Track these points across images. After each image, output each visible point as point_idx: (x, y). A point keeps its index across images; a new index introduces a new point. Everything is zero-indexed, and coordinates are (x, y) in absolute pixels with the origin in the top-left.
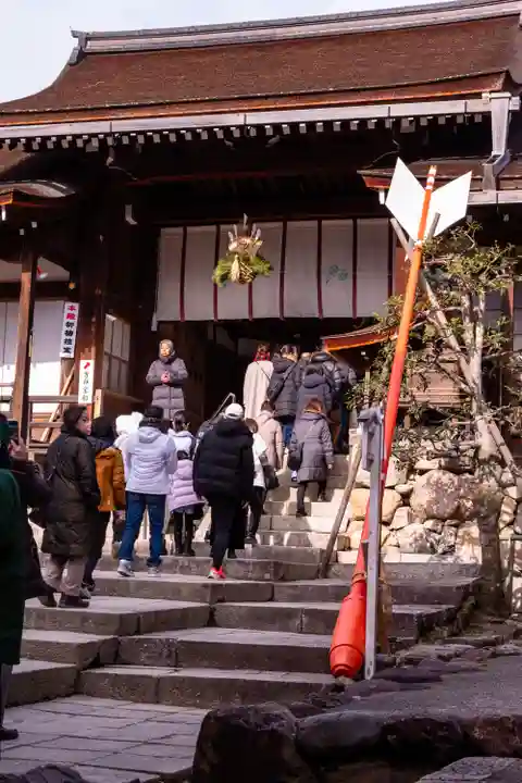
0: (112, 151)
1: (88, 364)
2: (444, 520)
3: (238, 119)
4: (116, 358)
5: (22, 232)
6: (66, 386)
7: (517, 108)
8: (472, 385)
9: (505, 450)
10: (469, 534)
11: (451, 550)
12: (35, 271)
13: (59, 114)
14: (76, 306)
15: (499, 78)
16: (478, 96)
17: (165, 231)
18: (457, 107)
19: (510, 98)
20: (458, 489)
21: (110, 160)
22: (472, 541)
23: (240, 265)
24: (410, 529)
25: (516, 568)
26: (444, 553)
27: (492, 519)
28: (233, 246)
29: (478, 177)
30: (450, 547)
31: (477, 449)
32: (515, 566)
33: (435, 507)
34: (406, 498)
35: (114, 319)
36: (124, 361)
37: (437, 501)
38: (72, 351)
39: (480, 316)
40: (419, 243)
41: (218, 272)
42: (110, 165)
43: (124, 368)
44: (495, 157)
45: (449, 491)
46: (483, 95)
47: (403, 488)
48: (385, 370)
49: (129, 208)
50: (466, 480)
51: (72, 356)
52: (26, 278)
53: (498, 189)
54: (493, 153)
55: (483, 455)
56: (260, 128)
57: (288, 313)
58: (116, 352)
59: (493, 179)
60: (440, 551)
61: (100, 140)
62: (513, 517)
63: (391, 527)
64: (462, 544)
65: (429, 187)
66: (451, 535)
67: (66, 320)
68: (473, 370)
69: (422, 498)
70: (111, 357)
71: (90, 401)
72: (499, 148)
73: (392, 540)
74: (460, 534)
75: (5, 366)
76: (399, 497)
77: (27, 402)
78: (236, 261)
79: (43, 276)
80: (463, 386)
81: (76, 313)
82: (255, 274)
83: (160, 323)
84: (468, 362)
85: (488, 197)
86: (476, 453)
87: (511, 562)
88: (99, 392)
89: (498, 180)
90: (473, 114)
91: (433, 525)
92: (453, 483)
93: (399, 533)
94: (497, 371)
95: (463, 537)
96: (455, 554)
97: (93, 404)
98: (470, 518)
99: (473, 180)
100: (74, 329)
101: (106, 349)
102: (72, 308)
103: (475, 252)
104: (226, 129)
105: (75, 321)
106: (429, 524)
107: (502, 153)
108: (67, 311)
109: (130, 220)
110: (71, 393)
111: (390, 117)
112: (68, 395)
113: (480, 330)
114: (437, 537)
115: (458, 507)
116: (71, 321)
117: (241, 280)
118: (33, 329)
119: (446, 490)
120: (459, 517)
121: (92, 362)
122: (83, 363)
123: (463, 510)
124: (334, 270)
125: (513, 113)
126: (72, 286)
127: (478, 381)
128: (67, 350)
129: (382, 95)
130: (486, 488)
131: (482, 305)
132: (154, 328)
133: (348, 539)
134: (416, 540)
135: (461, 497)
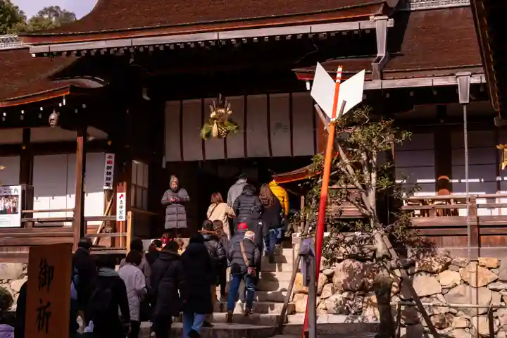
0: (132, 56)
1: (122, 195)
2: (355, 292)
3: (214, 36)
4: (140, 187)
5: (76, 111)
6: (108, 209)
7: (392, 26)
8: (370, 210)
9: (392, 251)
10: (371, 301)
11: (359, 312)
12: (85, 136)
13: (98, 35)
14: (113, 155)
15: (380, 7)
16: (367, 18)
17: (169, 103)
18: (354, 26)
19: (387, 20)
20: (363, 271)
21: (132, 60)
22: (373, 305)
23: (218, 127)
24: (333, 298)
25: (402, 322)
26: (356, 313)
27: (386, 295)
28: (213, 114)
29: (369, 71)
30: (359, 309)
31: (375, 251)
32: (402, 320)
33: (348, 285)
34: (330, 278)
35: (138, 163)
36: (145, 189)
37: (349, 280)
38: (111, 185)
39: (374, 166)
40: (333, 120)
41: (204, 132)
42: (132, 63)
43: (145, 192)
44: (380, 58)
45: (358, 273)
46: (370, 17)
47: (328, 271)
48: (314, 201)
49: (145, 90)
50: (368, 266)
51: (112, 188)
52: (80, 141)
53: (382, 79)
54: (378, 55)
55: (379, 255)
56: (228, 41)
57: (250, 155)
58: (140, 184)
59: (379, 73)
60: (353, 312)
61: (125, 50)
62: (398, 289)
63: (321, 297)
64: (367, 307)
65: (338, 81)
66: (360, 301)
67: (106, 165)
68: (371, 200)
69: (340, 277)
70: (136, 186)
71: (124, 219)
72: (382, 53)
73: (322, 306)
74: (366, 300)
75: (68, 196)
76: (326, 277)
77: (83, 220)
78: (215, 124)
79: (91, 139)
80: (364, 211)
81: (113, 160)
82: (228, 132)
83: (168, 163)
84: (367, 195)
85: (376, 85)
86: (374, 255)
87: (399, 318)
88: (130, 213)
89: (382, 74)
90: (364, 30)
91: (348, 295)
92: (359, 268)
93: (326, 301)
94: (386, 198)
95: (367, 303)
96: (362, 314)
97: (126, 221)
98: (371, 290)
99: (366, 73)
100: (112, 171)
101: (134, 181)
102: (110, 157)
103: (369, 125)
104: (206, 42)
105: (113, 165)
106: (345, 295)
107: (384, 55)
108: (107, 159)
109: (146, 97)
110: (112, 214)
111: (311, 33)
112: (109, 215)
113: (374, 175)
114: (351, 303)
115: (363, 283)
116: (110, 165)
117: (219, 136)
118: (86, 174)
119: (356, 272)
120: (364, 290)
121: (124, 194)
122: (119, 195)
123: (366, 284)
124: (279, 125)
125: (389, 29)
126: (109, 143)
127: (374, 208)
128: (108, 185)
129: (306, 18)
130: (382, 276)
131: (375, 159)
132: (164, 166)
133: (294, 306)
134: (337, 305)
135: (365, 277)
